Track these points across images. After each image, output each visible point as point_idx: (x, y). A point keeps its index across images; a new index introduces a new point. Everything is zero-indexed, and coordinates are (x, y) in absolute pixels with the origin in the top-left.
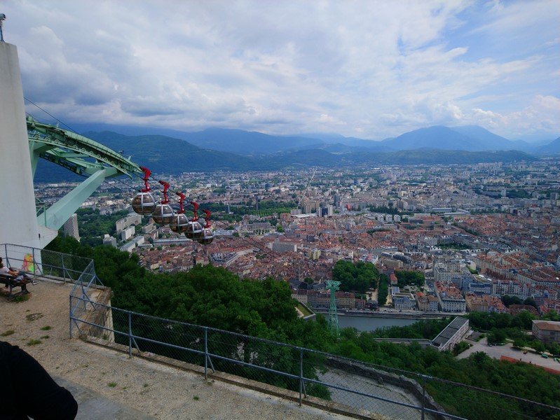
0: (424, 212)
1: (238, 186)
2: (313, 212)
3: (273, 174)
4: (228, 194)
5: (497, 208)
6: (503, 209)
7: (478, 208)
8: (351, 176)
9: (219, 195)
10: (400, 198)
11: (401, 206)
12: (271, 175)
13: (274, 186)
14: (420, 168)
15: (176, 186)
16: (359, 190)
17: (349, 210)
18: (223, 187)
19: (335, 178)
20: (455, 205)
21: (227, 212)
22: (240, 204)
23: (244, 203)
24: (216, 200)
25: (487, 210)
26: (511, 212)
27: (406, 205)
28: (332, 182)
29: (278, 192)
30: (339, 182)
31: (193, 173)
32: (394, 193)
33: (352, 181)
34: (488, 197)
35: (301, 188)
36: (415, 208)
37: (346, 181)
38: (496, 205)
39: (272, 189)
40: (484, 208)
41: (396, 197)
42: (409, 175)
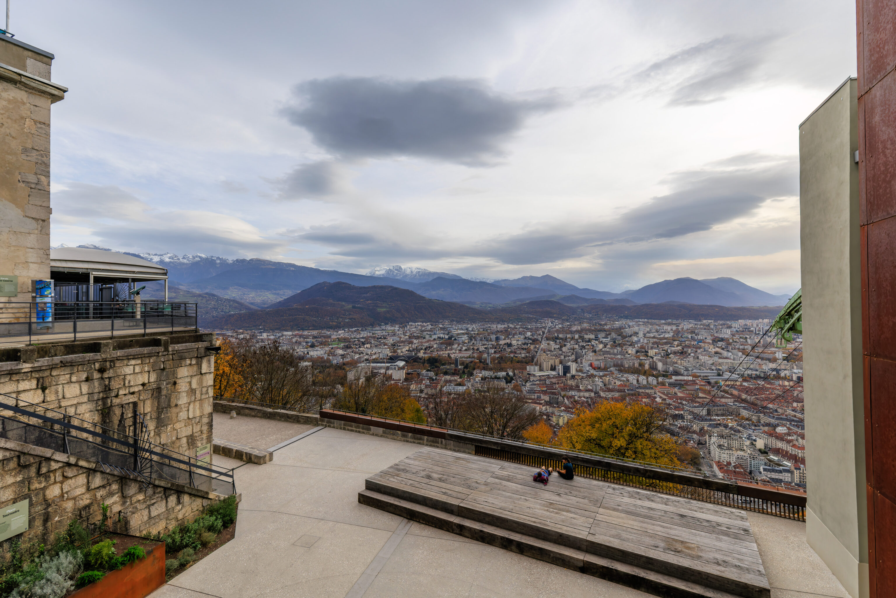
0: (682, 375)
1: (465, 338)
2: (553, 368)
3: (503, 326)
4: (455, 346)
5: (774, 373)
6: (782, 375)
7: (749, 372)
8: (591, 331)
9: (446, 348)
10: (652, 358)
11: (653, 367)
12: (500, 327)
13: (505, 339)
14: (669, 324)
15: (402, 336)
16: (601, 346)
17: (594, 369)
18: (450, 338)
19: (571, 332)
20: (720, 368)
21: (457, 366)
22: (469, 357)
23: (473, 357)
24: (444, 354)
25: (762, 375)
26: (795, 378)
27: (660, 366)
28: (568, 336)
29: (510, 345)
30: (577, 336)
31: (419, 324)
32: (643, 351)
33: (592, 336)
34: (759, 360)
35: (535, 341)
36: (671, 369)
37: (586, 336)
38: (773, 370)
39: (502, 342)
40: (758, 373)
41: (647, 356)
42: (657, 331)
